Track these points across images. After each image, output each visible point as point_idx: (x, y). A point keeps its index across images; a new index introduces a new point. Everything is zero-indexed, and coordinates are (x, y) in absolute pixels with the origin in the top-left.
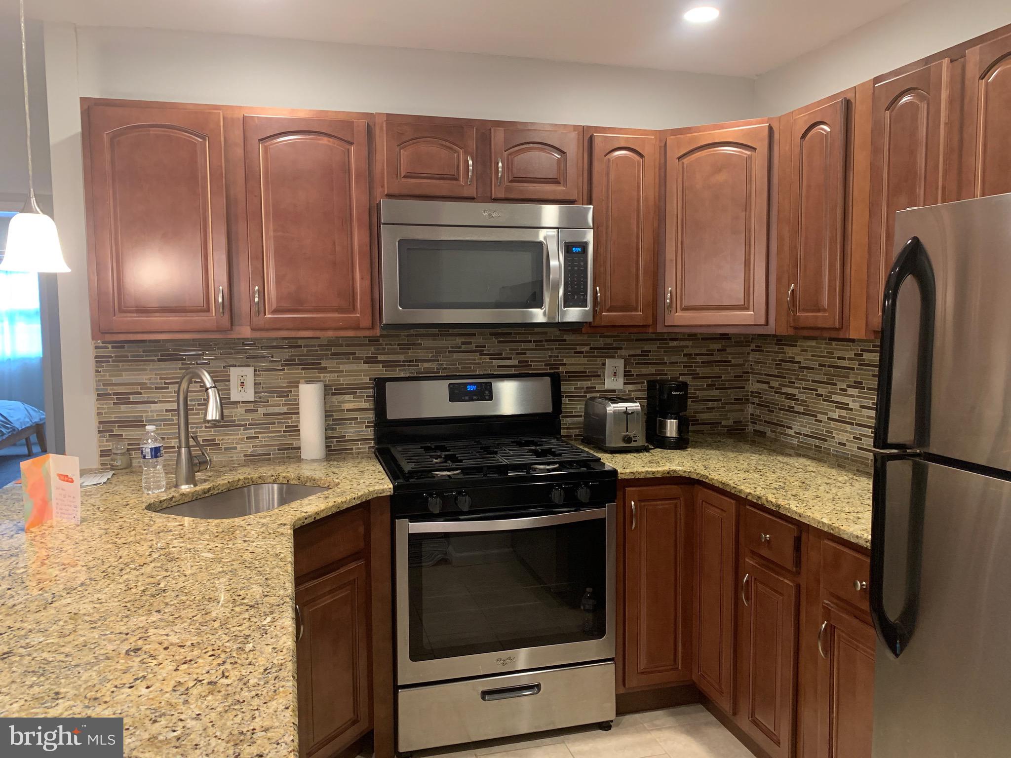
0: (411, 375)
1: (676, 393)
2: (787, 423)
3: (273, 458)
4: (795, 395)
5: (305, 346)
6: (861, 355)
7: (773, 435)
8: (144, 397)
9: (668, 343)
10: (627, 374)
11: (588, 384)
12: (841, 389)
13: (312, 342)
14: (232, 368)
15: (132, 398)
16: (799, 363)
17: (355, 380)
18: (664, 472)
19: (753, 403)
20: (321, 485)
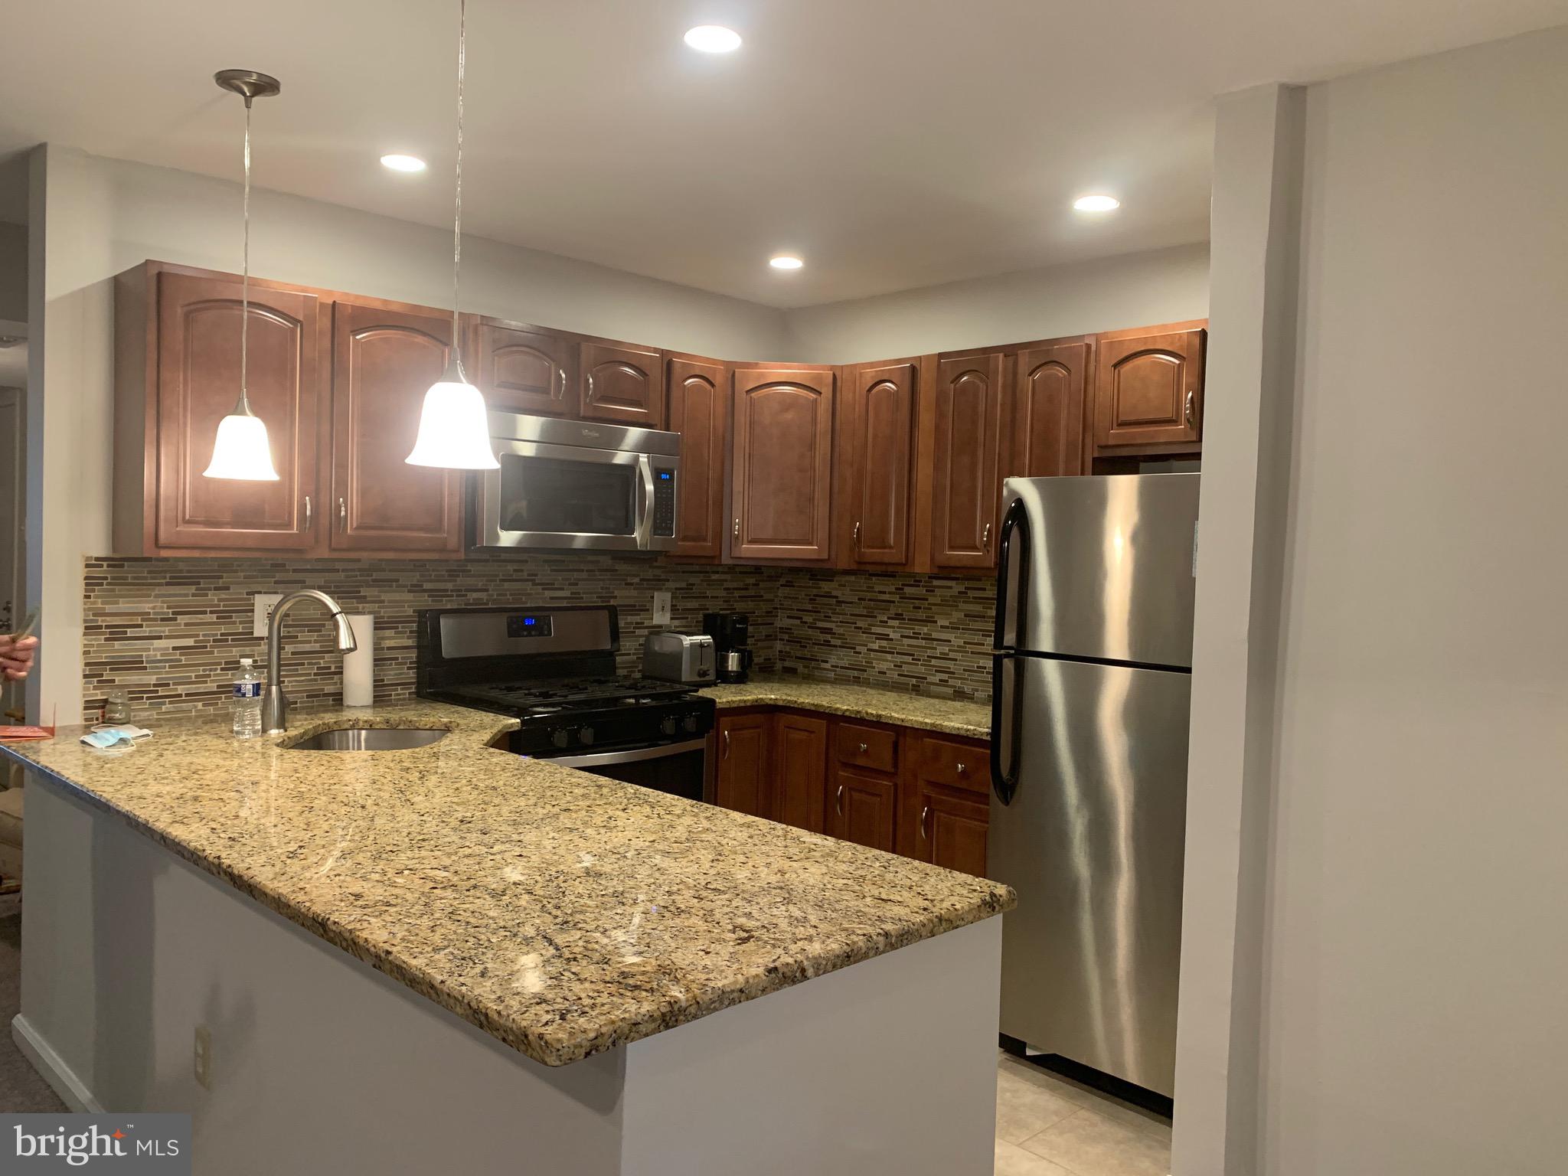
0: (459, 607)
1: (740, 626)
2: (821, 657)
3: (300, 707)
4: (832, 629)
5: (343, 571)
6: (902, 589)
7: (806, 671)
8: (146, 631)
9: (710, 577)
10: (674, 608)
11: (637, 619)
12: (881, 622)
13: (351, 566)
14: (257, 596)
15: (130, 632)
16: (837, 597)
17: (397, 612)
18: (753, 701)
19: (783, 640)
20: (420, 727)
